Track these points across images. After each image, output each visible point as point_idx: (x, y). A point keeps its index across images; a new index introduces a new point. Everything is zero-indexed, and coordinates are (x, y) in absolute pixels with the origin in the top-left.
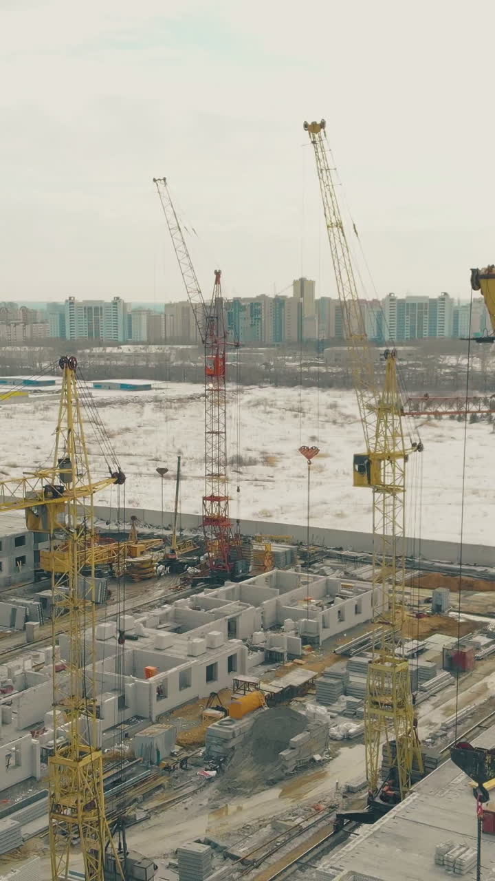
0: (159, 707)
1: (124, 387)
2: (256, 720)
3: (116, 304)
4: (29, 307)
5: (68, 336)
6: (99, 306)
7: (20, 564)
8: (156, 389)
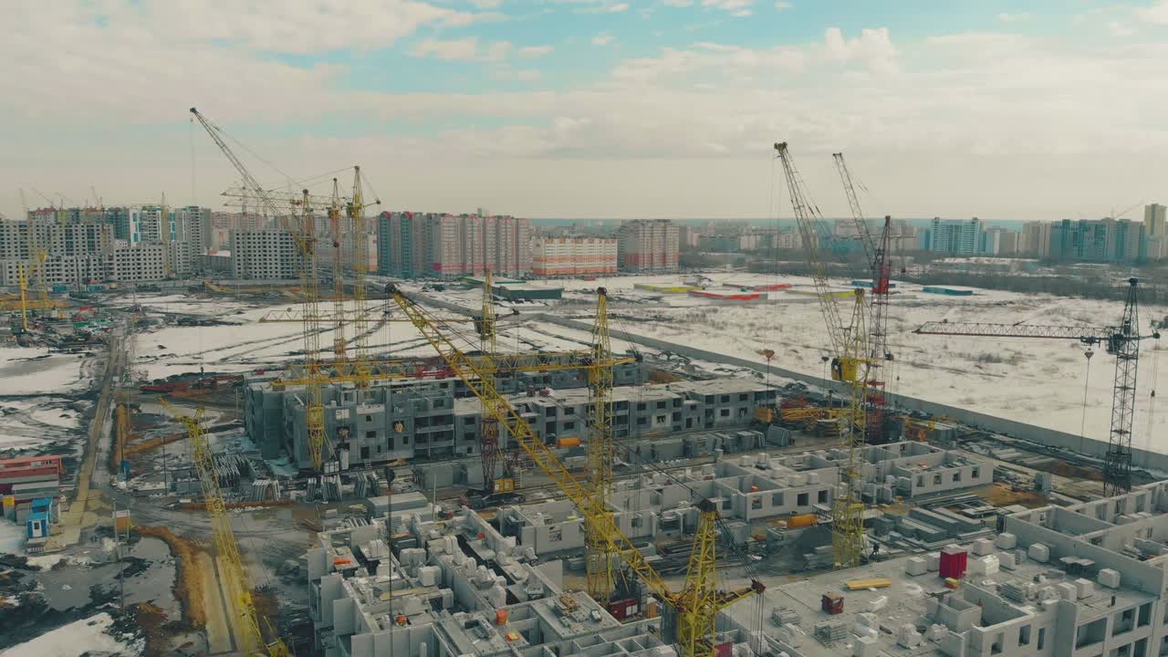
0: (751, 514)
1: (948, 292)
2: (804, 532)
3: (973, 223)
4: (908, 224)
5: (931, 248)
6: (958, 224)
7: (743, 413)
8: (976, 295)
